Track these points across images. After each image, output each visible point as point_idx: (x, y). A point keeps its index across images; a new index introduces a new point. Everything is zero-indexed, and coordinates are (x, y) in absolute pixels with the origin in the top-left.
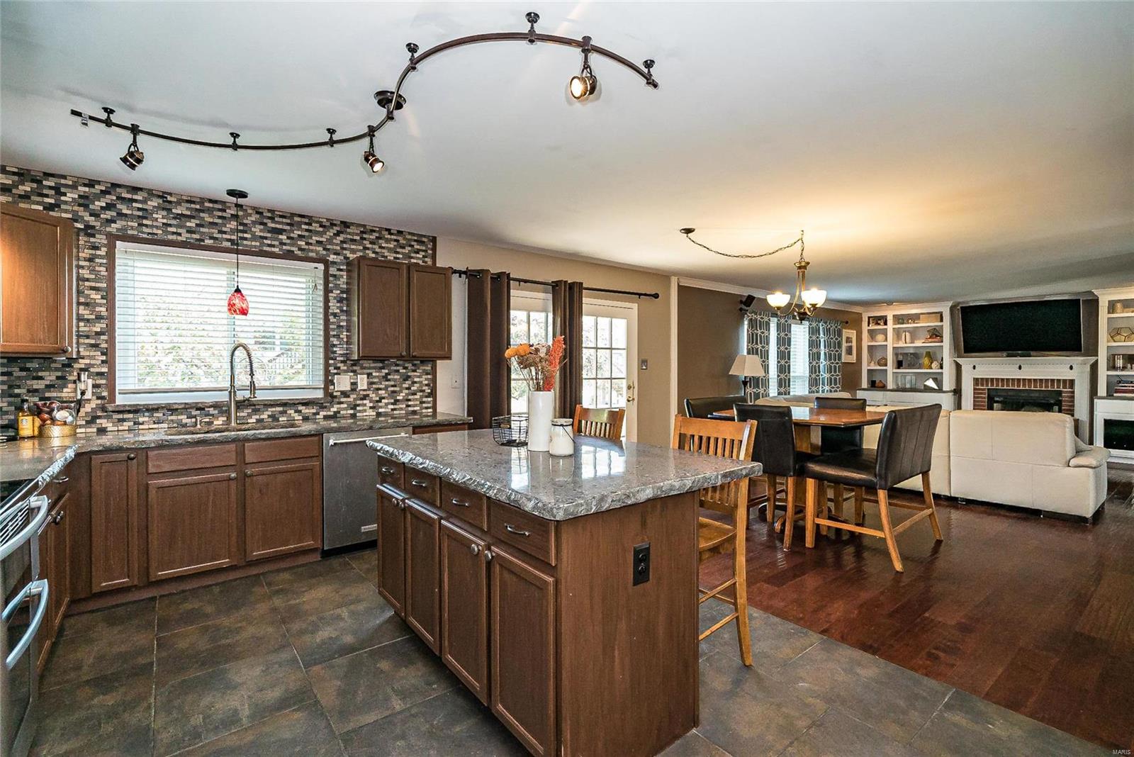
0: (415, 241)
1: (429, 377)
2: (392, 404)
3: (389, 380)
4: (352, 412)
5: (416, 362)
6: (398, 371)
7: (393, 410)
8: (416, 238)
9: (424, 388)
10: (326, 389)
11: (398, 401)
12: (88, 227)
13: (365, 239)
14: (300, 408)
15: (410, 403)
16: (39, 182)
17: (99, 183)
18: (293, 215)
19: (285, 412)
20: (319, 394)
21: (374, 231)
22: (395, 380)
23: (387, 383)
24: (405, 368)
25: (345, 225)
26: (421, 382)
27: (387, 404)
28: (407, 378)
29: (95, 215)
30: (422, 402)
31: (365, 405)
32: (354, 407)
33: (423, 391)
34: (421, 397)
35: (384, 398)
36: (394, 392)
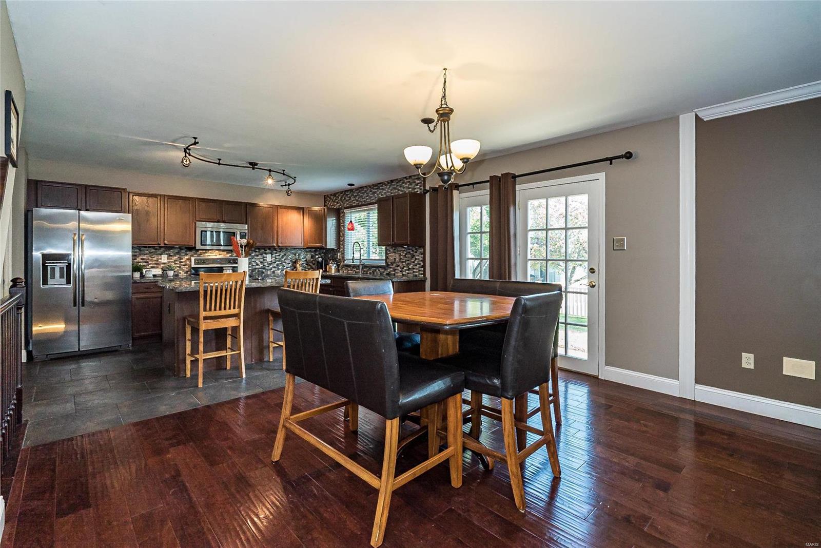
0: (417, 179)
1: (422, 256)
2: (408, 270)
3: (406, 257)
4: (394, 273)
5: (417, 247)
6: (409, 252)
7: (408, 273)
8: (416, 177)
9: (420, 262)
10: (386, 260)
11: (409, 268)
12: (342, 207)
13: (398, 186)
14: (380, 269)
15: (414, 270)
16: (336, 196)
17: (343, 192)
18: (378, 184)
19: (376, 270)
20: (383, 263)
21: (401, 180)
22: (409, 257)
23: (406, 259)
24: (413, 251)
25: (392, 181)
26: (419, 259)
27: (406, 270)
28: (413, 256)
29: (343, 202)
30: (420, 271)
31: (398, 270)
32: (395, 270)
33: (420, 264)
34: (419, 267)
35: (404, 267)
36: (408, 264)
